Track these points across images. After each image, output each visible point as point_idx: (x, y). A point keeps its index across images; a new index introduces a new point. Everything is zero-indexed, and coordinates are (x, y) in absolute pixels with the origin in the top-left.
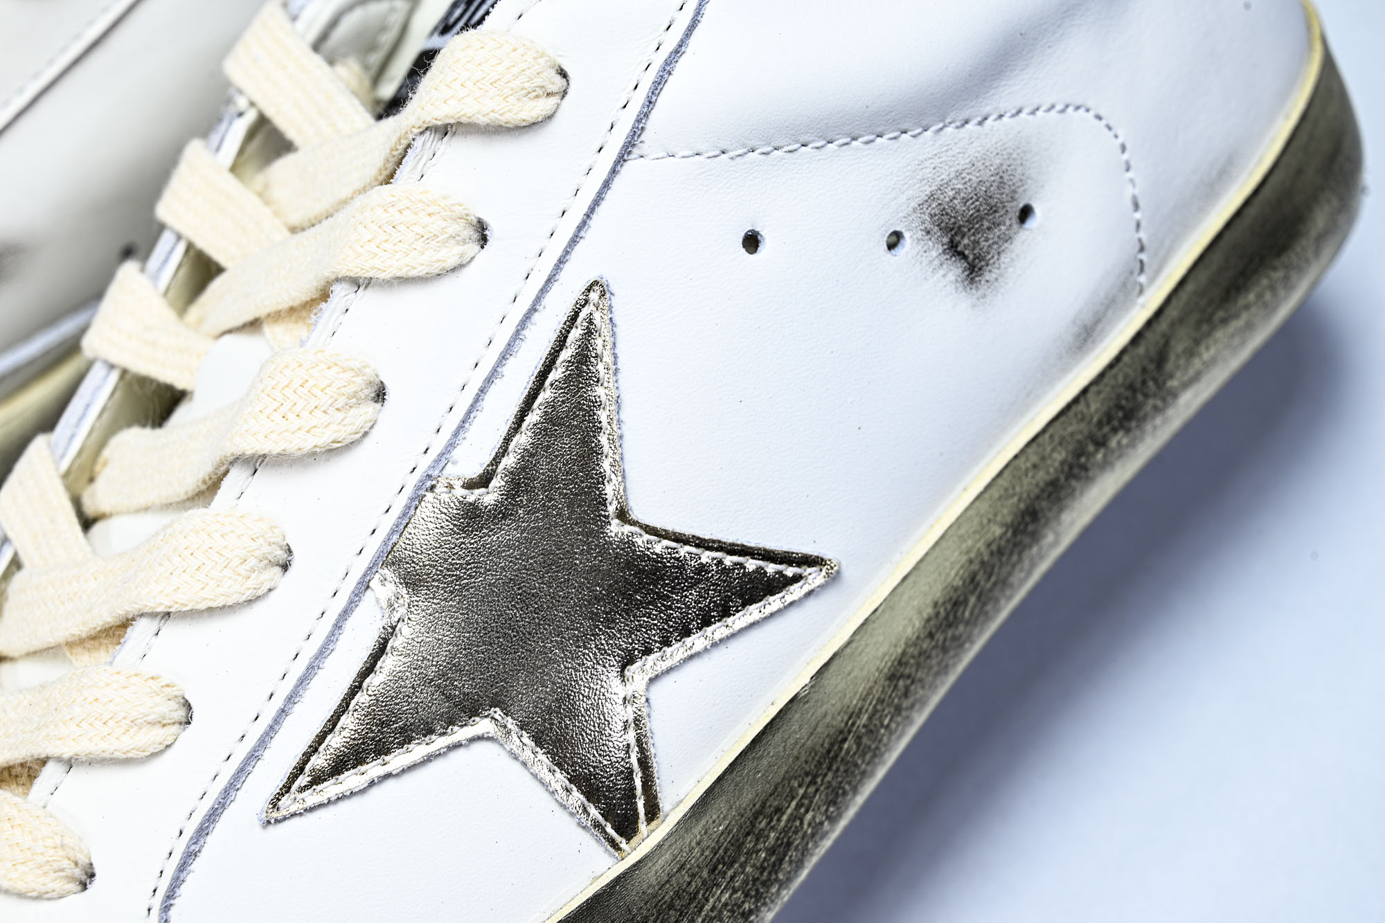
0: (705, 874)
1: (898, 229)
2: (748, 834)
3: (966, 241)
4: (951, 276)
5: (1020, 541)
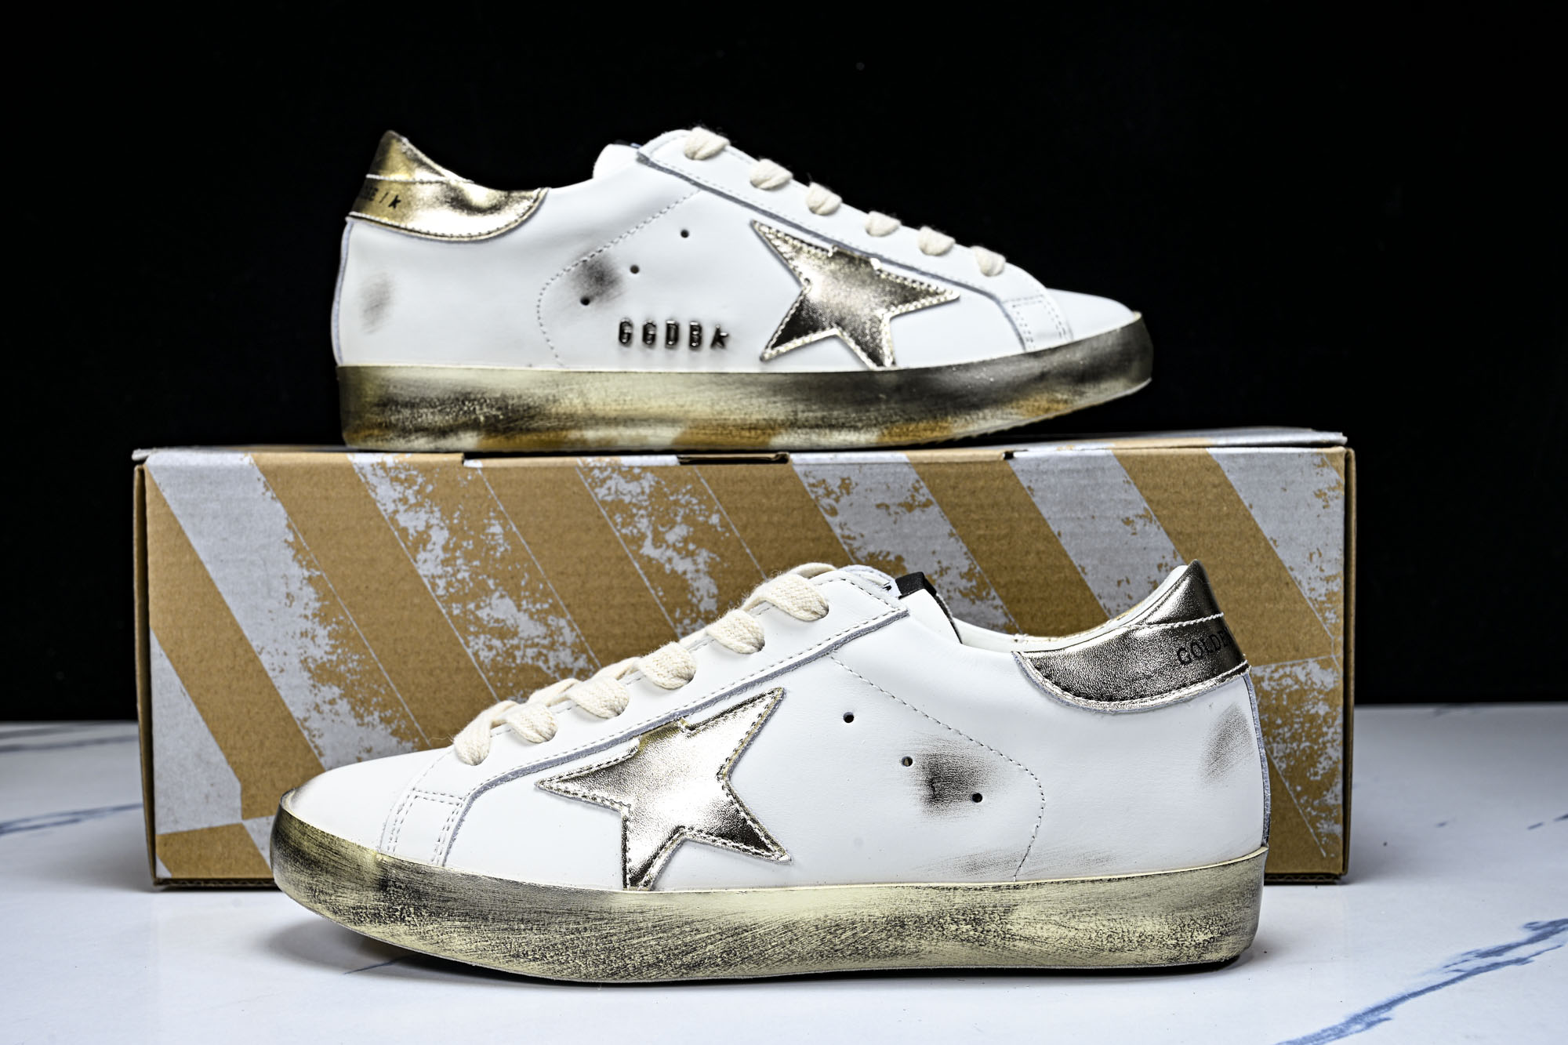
1: (912, 757)
2: (678, 927)
3: (939, 784)
4: (922, 793)
5: (890, 930)
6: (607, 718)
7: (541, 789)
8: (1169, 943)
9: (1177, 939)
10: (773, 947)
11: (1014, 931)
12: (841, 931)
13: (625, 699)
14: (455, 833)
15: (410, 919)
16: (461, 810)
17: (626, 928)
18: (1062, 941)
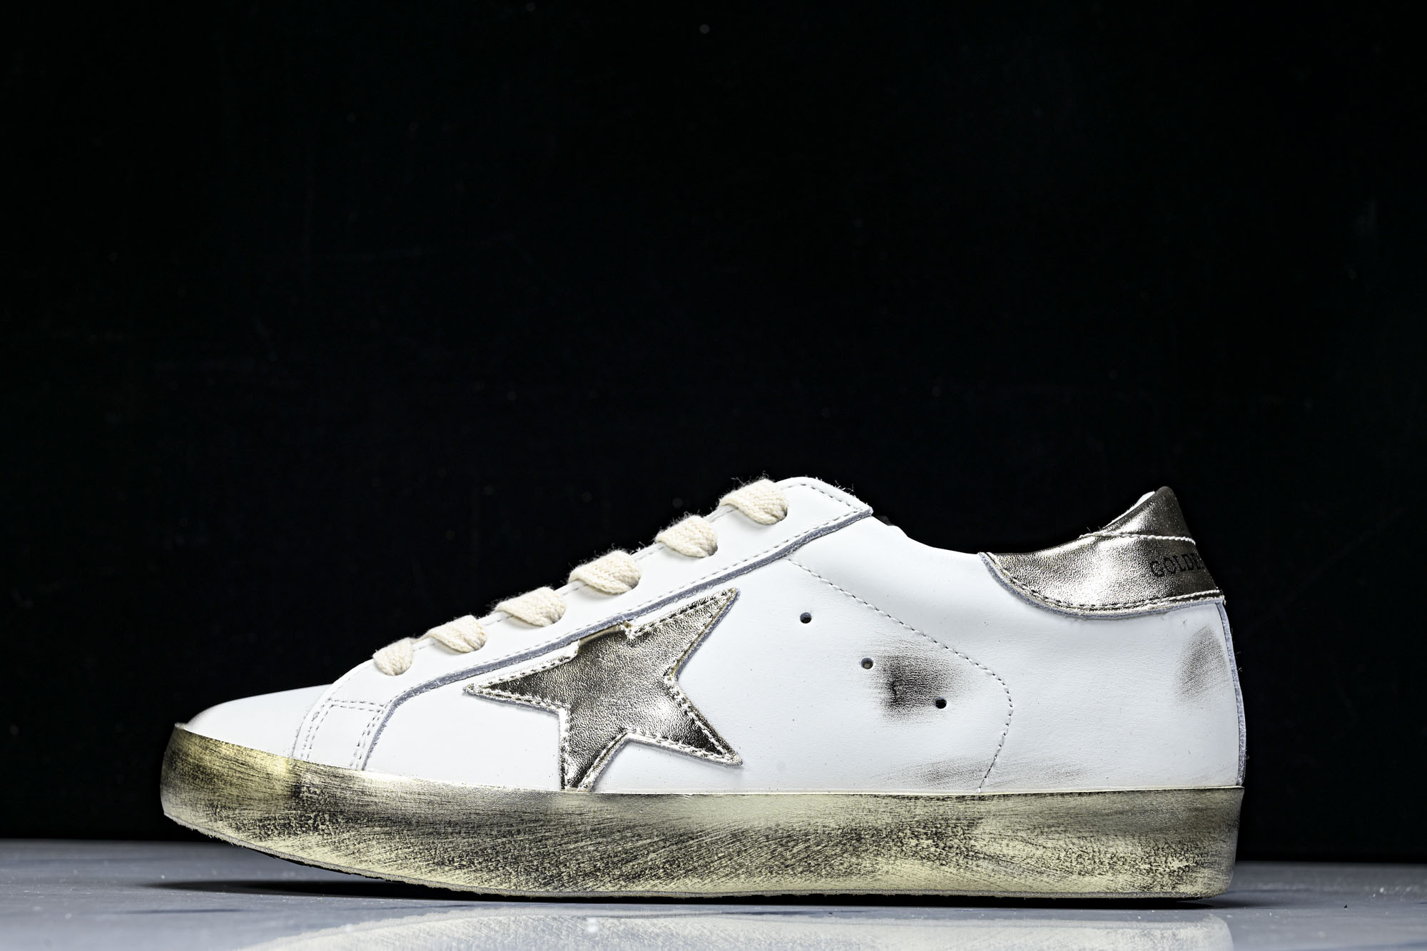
0: (589, 828)
1: (872, 659)
2: (619, 831)
3: (901, 688)
4: (883, 696)
5: (845, 844)
6: (542, 626)
7: (470, 694)
8: (1142, 867)
9: (1150, 863)
10: (720, 858)
11: (978, 848)
12: (792, 843)
13: (562, 607)
14: (376, 738)
15: (324, 827)
16: (382, 717)
17: (563, 831)
18: (1029, 860)
